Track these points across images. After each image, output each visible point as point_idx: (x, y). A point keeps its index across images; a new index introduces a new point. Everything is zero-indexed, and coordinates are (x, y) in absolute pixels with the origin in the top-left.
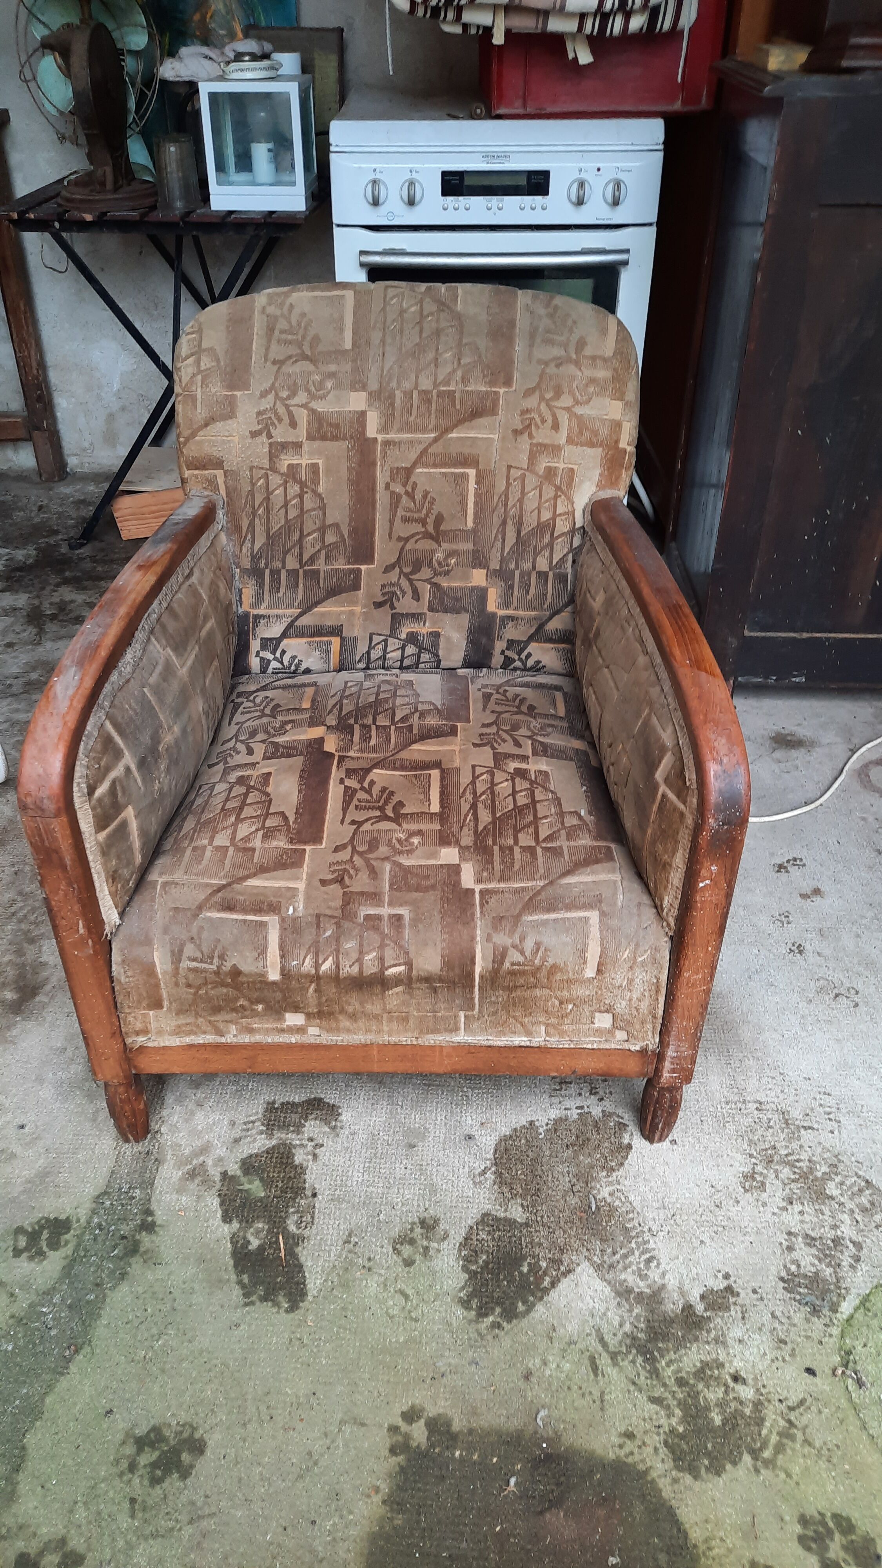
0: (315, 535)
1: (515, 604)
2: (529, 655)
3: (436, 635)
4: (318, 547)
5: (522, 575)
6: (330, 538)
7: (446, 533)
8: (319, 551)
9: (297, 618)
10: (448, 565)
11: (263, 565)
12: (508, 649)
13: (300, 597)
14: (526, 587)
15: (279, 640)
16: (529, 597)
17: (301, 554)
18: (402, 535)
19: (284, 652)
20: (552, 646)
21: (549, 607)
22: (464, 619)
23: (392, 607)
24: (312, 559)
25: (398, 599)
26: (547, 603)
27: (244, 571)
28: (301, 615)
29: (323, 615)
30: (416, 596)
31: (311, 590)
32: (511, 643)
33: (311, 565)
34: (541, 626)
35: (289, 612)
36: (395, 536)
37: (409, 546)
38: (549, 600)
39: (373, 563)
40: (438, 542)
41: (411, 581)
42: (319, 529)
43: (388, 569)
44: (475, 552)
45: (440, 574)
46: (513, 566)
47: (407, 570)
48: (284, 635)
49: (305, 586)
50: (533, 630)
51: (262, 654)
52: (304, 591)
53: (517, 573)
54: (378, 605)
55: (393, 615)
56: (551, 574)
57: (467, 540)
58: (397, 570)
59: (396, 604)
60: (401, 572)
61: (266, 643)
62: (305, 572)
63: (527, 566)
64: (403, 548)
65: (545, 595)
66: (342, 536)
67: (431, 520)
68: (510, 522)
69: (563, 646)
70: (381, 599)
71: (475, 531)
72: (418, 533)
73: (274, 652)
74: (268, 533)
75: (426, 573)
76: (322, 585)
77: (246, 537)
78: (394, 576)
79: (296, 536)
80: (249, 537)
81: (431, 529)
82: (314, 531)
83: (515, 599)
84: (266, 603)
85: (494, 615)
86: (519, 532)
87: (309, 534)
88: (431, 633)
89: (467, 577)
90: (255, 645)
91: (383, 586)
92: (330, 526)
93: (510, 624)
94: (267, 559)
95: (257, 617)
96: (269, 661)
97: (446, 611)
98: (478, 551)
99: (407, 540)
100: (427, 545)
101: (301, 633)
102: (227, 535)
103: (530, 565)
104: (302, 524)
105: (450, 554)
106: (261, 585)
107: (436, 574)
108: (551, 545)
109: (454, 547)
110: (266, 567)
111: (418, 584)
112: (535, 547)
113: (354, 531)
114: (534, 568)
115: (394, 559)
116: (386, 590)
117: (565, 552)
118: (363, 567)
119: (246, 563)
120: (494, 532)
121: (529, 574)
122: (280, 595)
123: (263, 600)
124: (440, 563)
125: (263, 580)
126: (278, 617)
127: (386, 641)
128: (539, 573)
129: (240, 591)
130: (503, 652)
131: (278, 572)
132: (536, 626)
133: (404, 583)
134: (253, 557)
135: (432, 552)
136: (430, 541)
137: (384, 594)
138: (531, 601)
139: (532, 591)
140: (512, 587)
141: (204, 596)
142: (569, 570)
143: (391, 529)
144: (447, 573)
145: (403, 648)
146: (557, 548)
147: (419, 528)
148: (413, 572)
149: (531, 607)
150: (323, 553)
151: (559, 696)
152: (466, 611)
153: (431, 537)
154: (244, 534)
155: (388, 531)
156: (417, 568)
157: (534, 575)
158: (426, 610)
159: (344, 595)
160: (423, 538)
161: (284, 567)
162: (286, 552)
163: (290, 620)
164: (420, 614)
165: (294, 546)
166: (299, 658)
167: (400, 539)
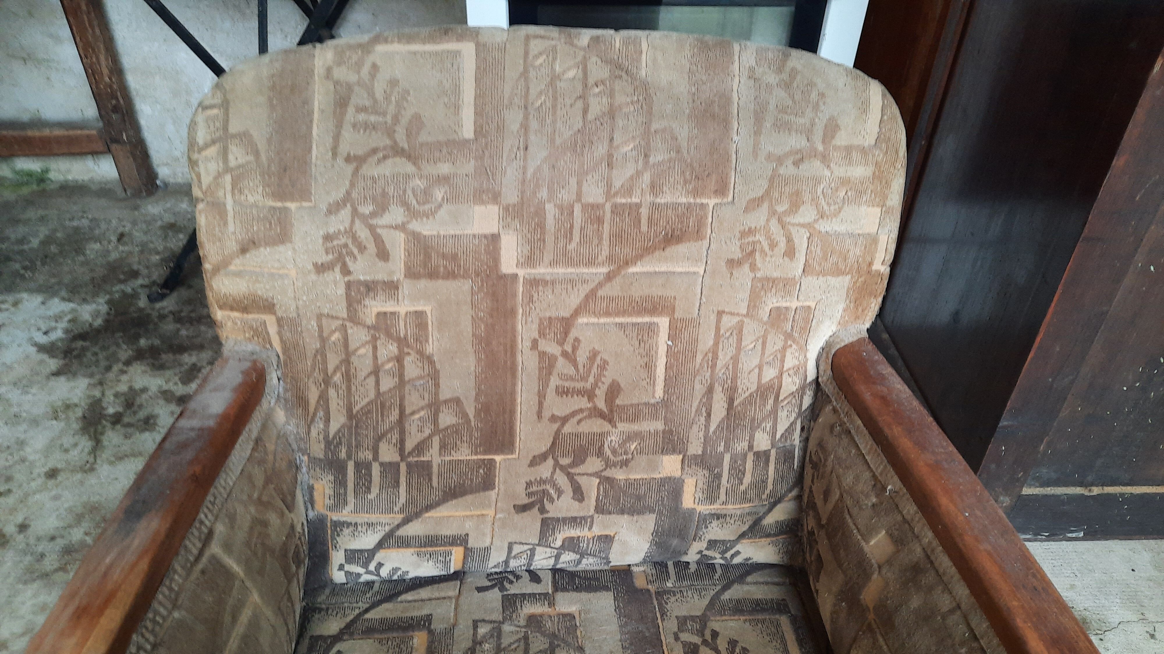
0: (422, 413)
1: (723, 497)
2: (738, 553)
3: (607, 540)
4: (427, 432)
5: (733, 460)
6: (447, 419)
7: (623, 408)
8: (430, 437)
9: (398, 526)
10: (626, 453)
11: (343, 455)
12: (707, 549)
13: (403, 500)
14: (738, 473)
15: (372, 553)
16: (743, 488)
17: (402, 442)
18: (558, 413)
19: (380, 565)
20: (769, 540)
21: (770, 496)
22: (649, 521)
23: (543, 510)
24: (420, 448)
25: (552, 500)
26: (767, 492)
27: (313, 461)
28: (406, 521)
29: (439, 521)
30: (579, 494)
31: (419, 490)
32: (712, 544)
33: (418, 455)
34: (757, 522)
35: (385, 518)
36: (547, 414)
37: (568, 429)
38: (770, 487)
39: (512, 452)
40: (611, 421)
41: (571, 477)
42: (429, 406)
43: (536, 461)
44: (668, 434)
45: (614, 465)
46: (721, 449)
47: (565, 461)
48: (380, 545)
49: (409, 485)
50: (745, 528)
51: (347, 567)
52: (408, 492)
53: (727, 458)
54: (523, 509)
55: (545, 522)
56: (773, 452)
57: (655, 417)
58: (550, 462)
59: (548, 506)
60: (557, 464)
61: (352, 556)
62: (409, 466)
63: (741, 446)
64: (558, 432)
65: (764, 482)
66: (465, 415)
67: (601, 393)
68: (718, 388)
69: (784, 536)
70: (526, 501)
71: (666, 403)
72: (581, 410)
73: (365, 565)
74: (349, 410)
75: (593, 464)
76: (435, 483)
77: (315, 414)
78: (545, 470)
79: (394, 415)
80: (321, 414)
81: (601, 404)
82: (422, 408)
83: (723, 491)
84: (350, 507)
85: (691, 512)
86: (731, 401)
87: (413, 413)
88: (600, 537)
89: (654, 467)
90: (337, 557)
91: (529, 484)
92: (446, 402)
93: (715, 523)
94: (349, 447)
95: (339, 526)
96: (359, 575)
97: (622, 512)
98: (671, 432)
99: (565, 420)
100: (596, 426)
101: (404, 543)
102: (286, 410)
103: (745, 445)
104: (402, 399)
105: (629, 438)
106: (340, 482)
107: (609, 465)
108: (774, 412)
109: (635, 427)
110: (349, 457)
111: (582, 481)
112: (753, 420)
113: (484, 410)
114: (751, 447)
115: (544, 446)
116: (535, 488)
117: (792, 419)
118: (498, 458)
119: (318, 450)
120: (695, 404)
121: (745, 456)
122: (371, 496)
123: (345, 503)
124: (614, 452)
125: (345, 475)
126: (370, 525)
127: (533, 551)
128: (757, 454)
129: (311, 489)
130: (700, 552)
131: (368, 466)
132: (750, 523)
133: (562, 480)
134: (328, 443)
135: (602, 435)
136: (600, 421)
137: (529, 495)
138: (745, 492)
139: (748, 479)
140: (719, 476)
141: (236, 568)
142: (797, 442)
143: (540, 404)
144: (625, 464)
145: (557, 557)
146: (782, 414)
147: (583, 403)
148: (575, 464)
149: (744, 498)
150: (436, 440)
151: (784, 621)
152: (652, 511)
153: (602, 415)
154: (312, 409)
155: (535, 408)
156: (579, 459)
157: (750, 457)
158: (592, 511)
159: (469, 498)
160: (590, 416)
161: (376, 458)
162: (379, 438)
163: (387, 528)
164: (583, 518)
165: (391, 429)
166: (404, 569)
167: (553, 418)
